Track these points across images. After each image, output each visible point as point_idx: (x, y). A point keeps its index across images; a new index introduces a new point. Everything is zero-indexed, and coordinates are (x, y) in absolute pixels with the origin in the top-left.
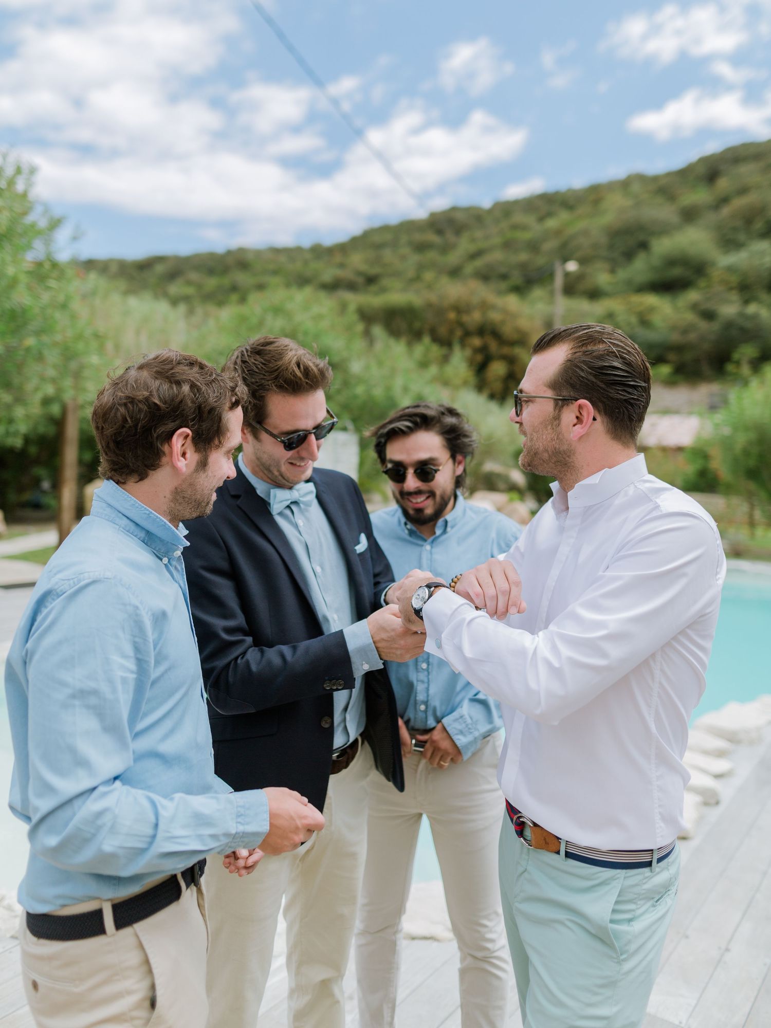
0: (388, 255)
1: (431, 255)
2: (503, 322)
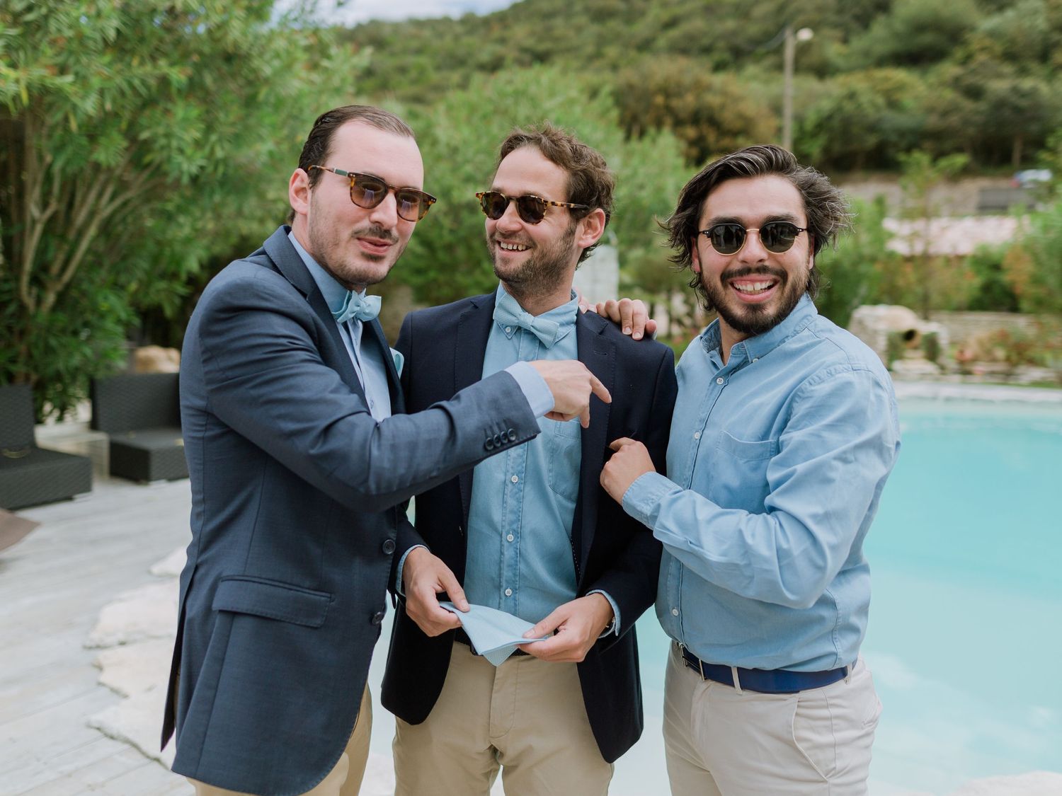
0: (559, 24)
1: (614, 25)
2: (723, 107)
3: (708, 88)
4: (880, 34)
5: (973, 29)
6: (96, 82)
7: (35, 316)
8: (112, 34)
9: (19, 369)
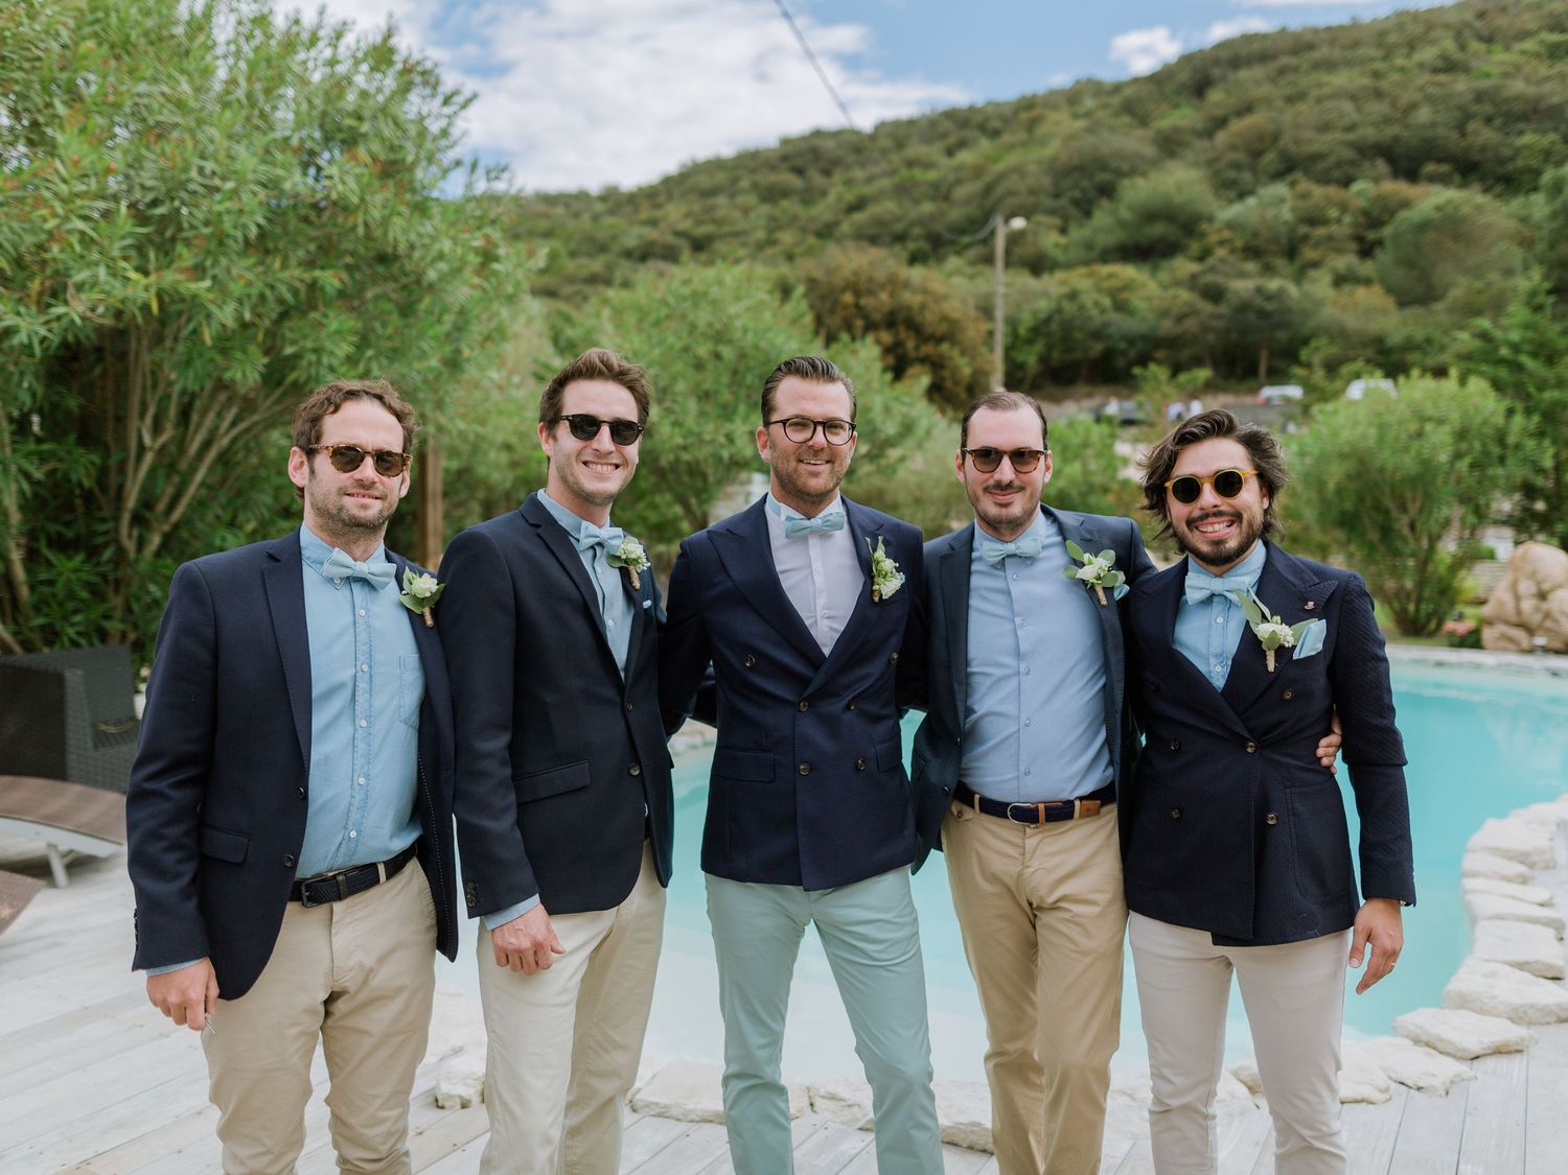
0: (721, 203)
2: (923, 307)
3: (906, 285)
4: (1104, 223)
5: (1210, 219)
6: (236, 288)
7: (137, 561)
8: (253, 231)
9: (114, 626)
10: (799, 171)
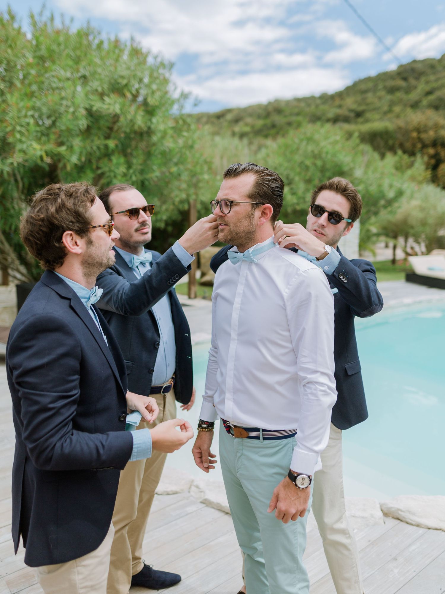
0: (370, 96)
1: (399, 95)
10: (405, 79)
